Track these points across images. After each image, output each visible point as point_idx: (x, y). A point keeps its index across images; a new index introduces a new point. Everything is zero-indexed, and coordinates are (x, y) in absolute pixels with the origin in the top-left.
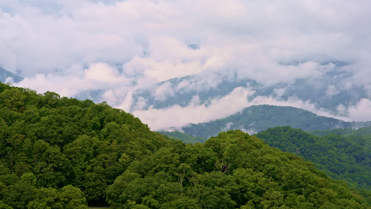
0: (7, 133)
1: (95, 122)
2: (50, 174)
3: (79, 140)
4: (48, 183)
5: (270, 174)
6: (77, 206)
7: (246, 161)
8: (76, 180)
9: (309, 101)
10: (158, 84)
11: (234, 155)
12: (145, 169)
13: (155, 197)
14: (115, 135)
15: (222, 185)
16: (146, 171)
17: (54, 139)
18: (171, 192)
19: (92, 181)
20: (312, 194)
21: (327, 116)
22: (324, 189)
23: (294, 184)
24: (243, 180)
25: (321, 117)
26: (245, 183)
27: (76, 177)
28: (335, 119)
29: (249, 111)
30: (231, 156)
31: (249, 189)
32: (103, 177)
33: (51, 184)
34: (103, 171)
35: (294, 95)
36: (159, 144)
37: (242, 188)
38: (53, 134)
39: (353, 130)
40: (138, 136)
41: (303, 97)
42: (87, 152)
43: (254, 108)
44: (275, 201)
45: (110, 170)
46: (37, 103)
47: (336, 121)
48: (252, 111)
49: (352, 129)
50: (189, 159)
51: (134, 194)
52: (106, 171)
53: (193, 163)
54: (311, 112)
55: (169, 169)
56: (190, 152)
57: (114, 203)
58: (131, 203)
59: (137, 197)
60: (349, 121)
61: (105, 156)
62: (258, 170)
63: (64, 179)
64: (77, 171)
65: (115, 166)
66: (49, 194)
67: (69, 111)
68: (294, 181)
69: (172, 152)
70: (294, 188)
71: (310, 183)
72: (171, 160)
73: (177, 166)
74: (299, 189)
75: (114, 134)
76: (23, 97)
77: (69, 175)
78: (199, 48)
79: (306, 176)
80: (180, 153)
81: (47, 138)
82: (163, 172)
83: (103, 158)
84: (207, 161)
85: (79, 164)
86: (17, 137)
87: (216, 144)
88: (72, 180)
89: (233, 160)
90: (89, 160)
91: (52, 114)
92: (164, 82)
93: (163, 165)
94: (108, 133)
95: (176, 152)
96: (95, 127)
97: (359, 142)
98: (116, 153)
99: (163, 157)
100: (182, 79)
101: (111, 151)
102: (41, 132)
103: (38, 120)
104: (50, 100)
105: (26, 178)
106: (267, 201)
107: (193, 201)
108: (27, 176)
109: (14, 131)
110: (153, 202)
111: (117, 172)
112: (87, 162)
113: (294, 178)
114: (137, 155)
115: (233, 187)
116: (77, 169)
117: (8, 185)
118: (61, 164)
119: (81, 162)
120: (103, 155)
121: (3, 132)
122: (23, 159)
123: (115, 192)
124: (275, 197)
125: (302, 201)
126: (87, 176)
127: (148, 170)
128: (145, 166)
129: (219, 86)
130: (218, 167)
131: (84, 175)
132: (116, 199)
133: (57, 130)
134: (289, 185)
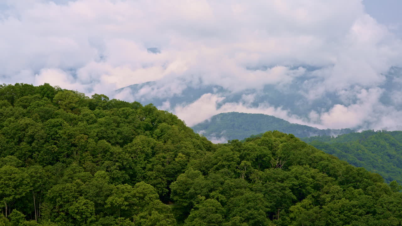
0: (71, 134)
1: (147, 123)
2: (117, 173)
3: (138, 139)
4: (114, 181)
5: (324, 171)
6: (152, 201)
7: (301, 159)
8: (138, 178)
9: (281, 107)
10: (116, 91)
11: (288, 153)
12: (206, 167)
13: (222, 193)
14: (169, 135)
15: (282, 181)
16: (206, 169)
17: (114, 139)
18: (237, 188)
19: (153, 179)
20: (369, 188)
21: (300, 124)
22: (379, 184)
23: (351, 178)
24: (302, 176)
25: (293, 124)
26: (304, 178)
27: (138, 176)
28: (309, 127)
29: (217, 118)
30: (284, 154)
31: (308, 184)
32: (163, 175)
33: (117, 182)
34: (163, 169)
35: (265, 101)
36: (205, 145)
37: (301, 184)
38: (113, 134)
39: (332, 137)
40: (188, 137)
41: (275, 103)
42: (146, 152)
43: (223, 116)
44: (335, 195)
45: (170, 168)
46: (88, 105)
47: (310, 129)
48: (221, 119)
49: (330, 137)
50: (248, 157)
51: (202, 190)
52: (165, 169)
53: (252, 160)
54: (283, 119)
55: (231, 166)
56: (249, 150)
57: (180, 200)
58: (201, 198)
59: (205, 193)
60: (324, 129)
61: (163, 156)
62: (312, 166)
63: (128, 178)
64: (138, 170)
65: (174, 165)
66: (126, 190)
67: (122, 112)
68: (350, 176)
69: (232, 150)
70: (350, 183)
71: (365, 178)
72: (232, 158)
73: (239, 163)
74: (355, 183)
75: (167, 134)
76: (77, 99)
77: (132, 173)
78: (160, 52)
79: (361, 172)
80: (239, 151)
81: (107, 139)
82: (225, 170)
83: (161, 157)
84: (264, 159)
85: (139, 163)
86: (82, 137)
87: (269, 143)
88: (134, 179)
89: (287, 158)
90: (147, 159)
91: (107, 115)
92: (122, 89)
93: (225, 163)
94: (161, 134)
95: (236, 150)
96: (147, 128)
97: (343, 149)
98: (173, 153)
99: (225, 155)
100: (142, 86)
101: (168, 150)
102: (102, 133)
103: (95, 122)
104: (100, 102)
105: (101, 175)
106: (328, 195)
107: (260, 195)
108: (100, 173)
109: (78, 132)
110: (220, 197)
111: (176, 171)
112: (146, 161)
113: (351, 173)
114: (192, 155)
115: (293, 182)
116: (138, 167)
117: (85, 182)
118: (125, 163)
119: (141, 161)
120: (161, 154)
121: (68, 132)
122: (89, 158)
123: (181, 189)
124: (335, 191)
125: (360, 194)
126: (147, 174)
127: (209, 168)
128: (205, 164)
129: (184, 92)
130: (274, 164)
131: (145, 173)
132: (182, 195)
133: (116, 131)
134: (346, 180)
